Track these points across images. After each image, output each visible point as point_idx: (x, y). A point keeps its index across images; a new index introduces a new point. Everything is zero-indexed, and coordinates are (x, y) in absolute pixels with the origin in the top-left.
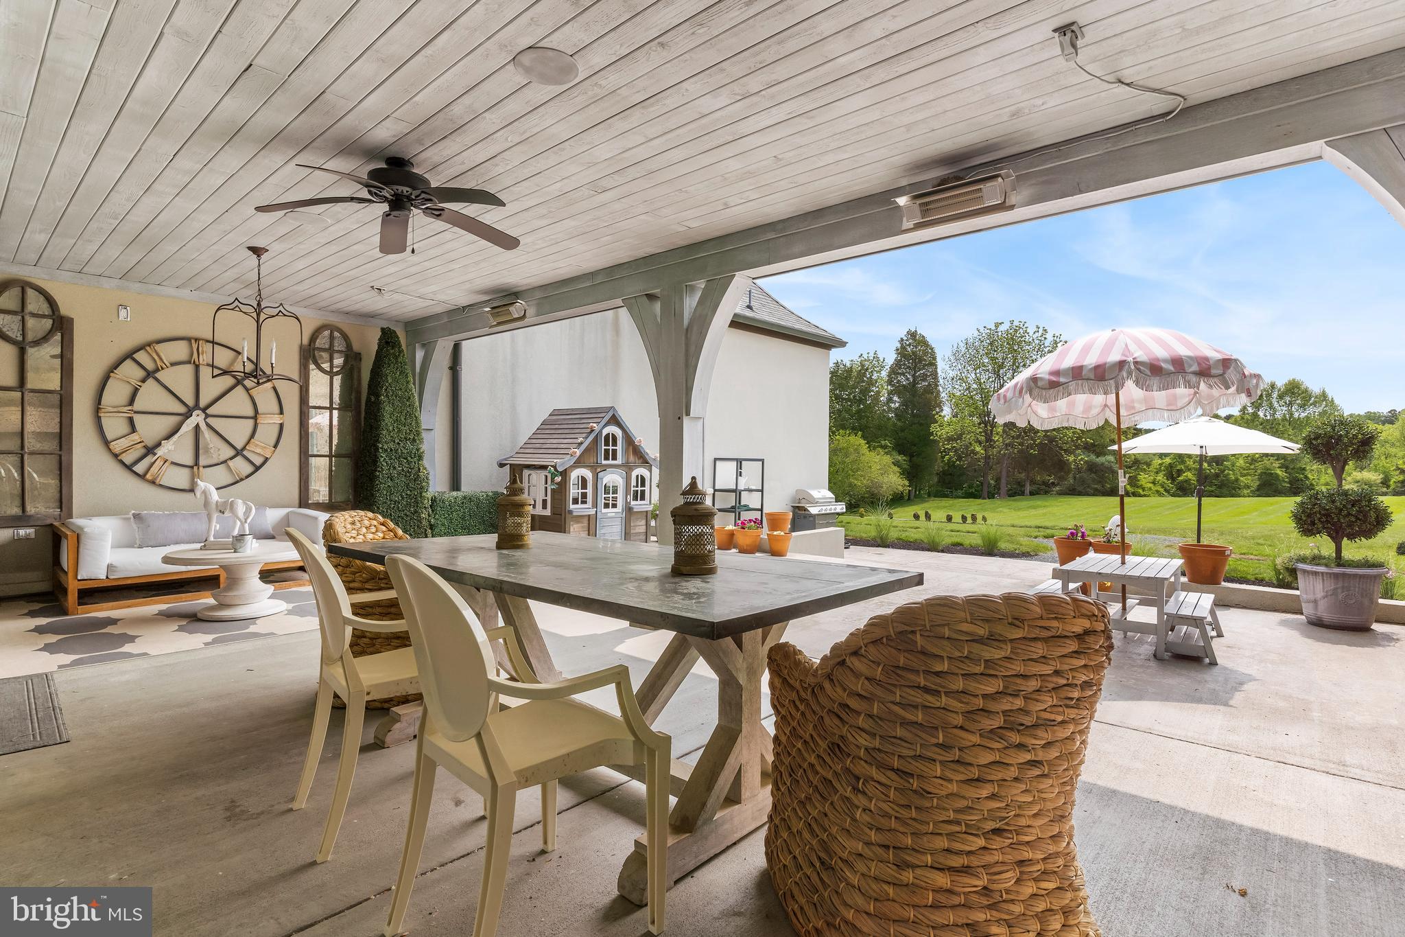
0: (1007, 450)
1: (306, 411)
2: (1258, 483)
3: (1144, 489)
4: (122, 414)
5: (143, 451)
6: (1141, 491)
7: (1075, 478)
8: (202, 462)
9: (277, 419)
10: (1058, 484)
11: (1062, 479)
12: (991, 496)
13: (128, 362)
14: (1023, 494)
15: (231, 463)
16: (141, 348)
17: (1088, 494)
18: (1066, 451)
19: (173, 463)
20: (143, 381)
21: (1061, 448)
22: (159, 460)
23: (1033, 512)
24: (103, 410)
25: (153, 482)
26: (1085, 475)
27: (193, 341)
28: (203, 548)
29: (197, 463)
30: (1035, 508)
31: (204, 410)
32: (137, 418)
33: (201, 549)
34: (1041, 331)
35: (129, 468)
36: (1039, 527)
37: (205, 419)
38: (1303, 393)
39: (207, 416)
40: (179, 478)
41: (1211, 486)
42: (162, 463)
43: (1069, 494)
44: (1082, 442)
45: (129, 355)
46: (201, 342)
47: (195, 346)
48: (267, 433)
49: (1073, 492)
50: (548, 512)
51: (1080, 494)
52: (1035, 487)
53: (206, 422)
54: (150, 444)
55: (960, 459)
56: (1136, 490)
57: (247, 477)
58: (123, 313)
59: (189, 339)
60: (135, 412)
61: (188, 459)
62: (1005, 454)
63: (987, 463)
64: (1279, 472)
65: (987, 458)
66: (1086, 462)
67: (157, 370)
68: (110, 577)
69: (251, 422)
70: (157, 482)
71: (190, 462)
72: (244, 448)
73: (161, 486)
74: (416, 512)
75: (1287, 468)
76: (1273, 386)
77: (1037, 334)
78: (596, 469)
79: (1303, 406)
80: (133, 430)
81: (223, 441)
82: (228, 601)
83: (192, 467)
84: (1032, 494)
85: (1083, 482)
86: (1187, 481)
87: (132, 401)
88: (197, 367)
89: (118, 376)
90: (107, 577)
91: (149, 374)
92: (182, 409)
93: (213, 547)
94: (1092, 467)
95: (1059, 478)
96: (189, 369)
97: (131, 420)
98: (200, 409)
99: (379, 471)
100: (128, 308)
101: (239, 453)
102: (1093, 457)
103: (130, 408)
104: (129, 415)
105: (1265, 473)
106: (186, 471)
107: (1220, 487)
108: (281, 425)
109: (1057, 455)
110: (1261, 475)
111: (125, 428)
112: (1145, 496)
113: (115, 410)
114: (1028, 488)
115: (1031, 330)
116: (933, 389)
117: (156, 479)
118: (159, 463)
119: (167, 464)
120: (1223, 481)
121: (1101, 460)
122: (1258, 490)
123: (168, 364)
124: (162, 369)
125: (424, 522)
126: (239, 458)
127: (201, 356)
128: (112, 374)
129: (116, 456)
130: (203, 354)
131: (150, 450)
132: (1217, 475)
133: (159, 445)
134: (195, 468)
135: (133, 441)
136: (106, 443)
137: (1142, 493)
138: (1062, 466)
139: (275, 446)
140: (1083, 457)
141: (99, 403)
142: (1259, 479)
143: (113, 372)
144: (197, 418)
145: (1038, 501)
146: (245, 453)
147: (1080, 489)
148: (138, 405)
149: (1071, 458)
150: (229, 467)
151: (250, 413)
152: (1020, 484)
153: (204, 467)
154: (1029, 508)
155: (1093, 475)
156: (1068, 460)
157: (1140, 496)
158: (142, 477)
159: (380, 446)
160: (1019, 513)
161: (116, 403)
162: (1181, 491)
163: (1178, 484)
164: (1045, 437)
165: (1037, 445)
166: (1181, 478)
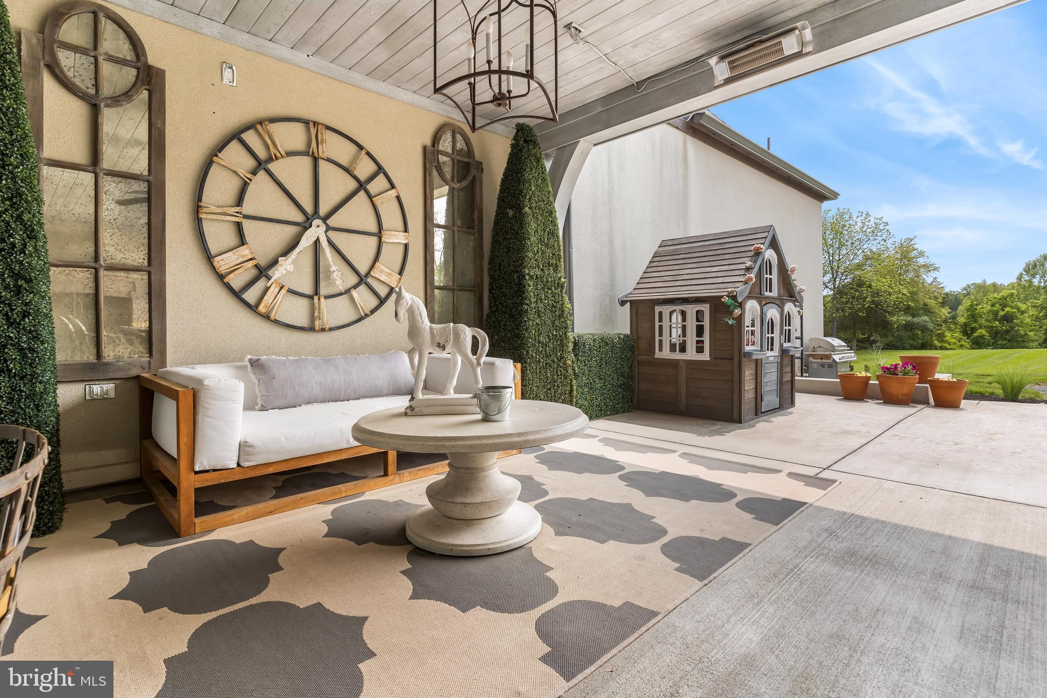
1: (431, 230)
2: (1043, 338)
3: (949, 344)
4: (228, 218)
5: (254, 272)
6: (947, 345)
7: (894, 336)
8: (323, 291)
9: (401, 238)
10: (879, 341)
11: (884, 336)
13: (234, 146)
15: (354, 293)
16: (250, 126)
18: (889, 313)
19: (290, 291)
20: (254, 173)
21: (886, 311)
22: (274, 286)
24: (205, 210)
25: (267, 317)
26: (902, 333)
27: (311, 125)
28: (410, 412)
29: (317, 292)
31: (325, 219)
32: (247, 225)
33: (406, 414)
34: (864, 215)
35: (237, 295)
37: (326, 232)
39: (329, 228)
40: (296, 311)
41: (1003, 340)
42: (277, 290)
43: (888, 349)
44: (904, 305)
45: (236, 135)
46: (320, 127)
47: (313, 131)
48: (391, 256)
50: (706, 356)
51: (897, 348)
53: (327, 236)
54: (263, 262)
56: (943, 344)
57: (373, 312)
58: (227, 74)
59: (306, 122)
60: (245, 217)
61: (306, 287)
66: (906, 322)
67: (270, 159)
68: (242, 464)
69: (374, 241)
70: (272, 316)
71: (308, 289)
72: (368, 274)
73: (276, 322)
74: (562, 357)
77: (860, 218)
78: (761, 301)
80: (242, 242)
81: (345, 264)
82: (457, 512)
83: (311, 297)
85: (901, 338)
86: (982, 337)
87: (239, 201)
88: (315, 160)
89: (222, 163)
90: (239, 465)
91: (261, 165)
92: (299, 217)
93: (425, 411)
94: (909, 327)
95: (881, 335)
96: (306, 161)
97: (239, 226)
98: (320, 218)
99: (527, 305)
100: (234, 68)
101: (362, 280)
102: (909, 318)
103: (237, 209)
104: (237, 219)
106: (304, 302)
107: (1011, 341)
108: (406, 246)
109: (881, 316)
111: (231, 239)
112: (951, 349)
113: (219, 210)
117: (270, 312)
118: (273, 290)
119: (283, 291)
120: (1013, 335)
121: (916, 320)
123: (283, 153)
124: (277, 158)
125: (570, 371)
126: (362, 288)
127: (320, 147)
128: (215, 159)
129: (221, 277)
130: (322, 144)
131: (262, 272)
132: (1008, 332)
133: (275, 263)
134: (316, 298)
135: (243, 256)
136: (209, 258)
137: (948, 347)
138: (885, 326)
139: (401, 273)
140: (903, 319)
141: (200, 199)
143: (216, 156)
144: (317, 231)
146: (369, 280)
147: (898, 344)
148: (248, 207)
149: (894, 319)
150: (352, 299)
151: (373, 228)
153: (326, 297)
155: (910, 332)
156: (891, 321)
157: (947, 349)
158: (253, 308)
159: (527, 272)
161: (220, 203)
162: (978, 344)
163: (973, 339)
164: (873, 302)
165: (865, 309)
166: (975, 335)
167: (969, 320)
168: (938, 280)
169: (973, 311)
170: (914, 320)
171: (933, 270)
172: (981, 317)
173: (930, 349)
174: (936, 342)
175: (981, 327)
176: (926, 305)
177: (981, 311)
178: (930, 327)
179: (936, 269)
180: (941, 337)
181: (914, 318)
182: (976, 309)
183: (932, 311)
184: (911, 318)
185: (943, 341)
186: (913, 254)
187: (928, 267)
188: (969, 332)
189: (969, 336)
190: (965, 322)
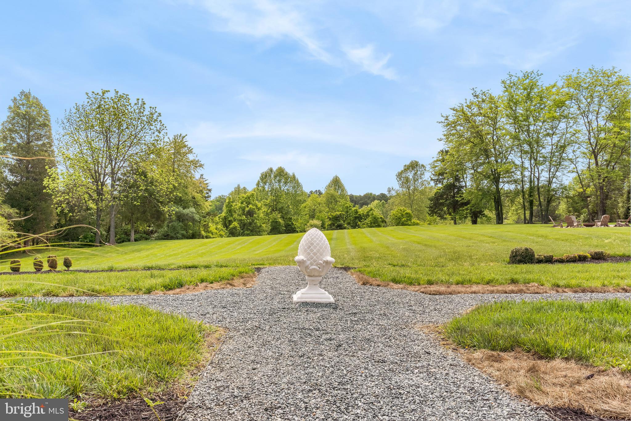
0: (116, 201)
2: (270, 228)
6: (211, 235)
7: (168, 226)
10: (156, 232)
11: (159, 226)
12: (101, 244)
14: (129, 240)
17: (177, 238)
18: (161, 203)
21: (158, 201)
23: (137, 254)
26: (175, 224)
30: (139, 251)
34: (140, 102)
36: (149, 268)
38: (285, 175)
41: (247, 230)
43: (164, 239)
44: (173, 195)
49: (167, 237)
51: (172, 238)
52: (138, 236)
55: (72, 210)
62: (113, 206)
63: (99, 216)
64: (280, 220)
65: (99, 210)
66: (176, 213)
75: (283, 218)
76: (271, 170)
77: (137, 105)
79: (286, 183)
84: (136, 240)
85: (174, 228)
86: (235, 228)
94: (180, 217)
95: (157, 225)
102: (181, 209)
105: (274, 221)
107: (252, 231)
109: (155, 207)
110: (272, 222)
112: (213, 238)
114: (133, 237)
115: (133, 101)
116: (47, 148)
120: (254, 226)
121: (186, 211)
122: (271, 232)
132: (250, 224)
138: (158, 216)
140: (175, 209)
142: (271, 225)
145: (142, 245)
147: (172, 234)
149: (166, 209)
152: (127, 234)
154: (133, 251)
155: (181, 224)
156: (163, 211)
157: (210, 238)
160: (126, 256)
162: (233, 233)
163: (230, 230)
164: (146, 190)
165: (139, 197)
166: (231, 226)
167: (227, 214)
168: (204, 177)
169: (230, 207)
170: (184, 211)
171: (199, 166)
172: (235, 212)
173: (199, 238)
174: (203, 233)
175: (235, 220)
176: (194, 198)
177: (235, 207)
178: (196, 218)
179: (201, 166)
180: (206, 227)
181: (184, 209)
182: (232, 205)
183: (198, 203)
184: (182, 209)
185: (208, 231)
186: (184, 150)
187: (197, 164)
188: (227, 225)
189: (227, 227)
190: (225, 216)
